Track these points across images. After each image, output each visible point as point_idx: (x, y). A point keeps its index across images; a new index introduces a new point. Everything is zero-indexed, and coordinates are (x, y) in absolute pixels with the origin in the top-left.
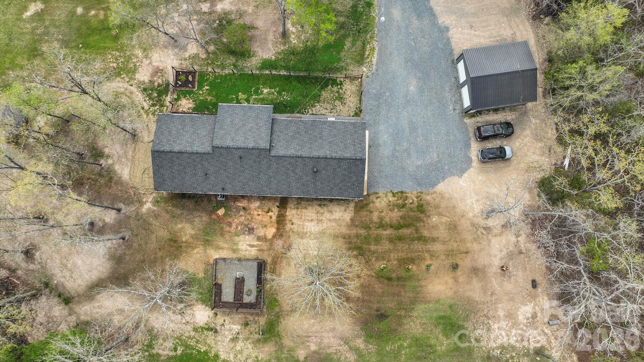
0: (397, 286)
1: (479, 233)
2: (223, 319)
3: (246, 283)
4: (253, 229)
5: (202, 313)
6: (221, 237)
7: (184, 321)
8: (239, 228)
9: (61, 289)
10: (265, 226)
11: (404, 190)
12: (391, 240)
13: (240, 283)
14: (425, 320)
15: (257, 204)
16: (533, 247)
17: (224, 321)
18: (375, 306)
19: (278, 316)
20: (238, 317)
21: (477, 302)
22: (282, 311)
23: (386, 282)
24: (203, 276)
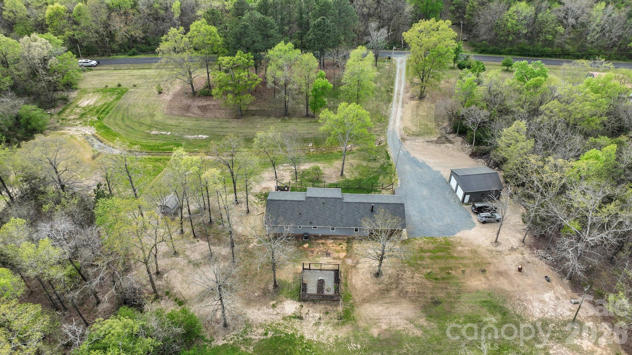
0: (443, 283)
1: (494, 254)
2: (307, 309)
3: (326, 283)
4: (330, 254)
5: (290, 306)
6: (306, 258)
7: (275, 313)
8: (319, 253)
9: (178, 296)
10: (339, 252)
11: (433, 236)
12: (431, 258)
13: (321, 283)
14: (471, 304)
15: (332, 241)
16: (537, 260)
17: (309, 311)
18: (429, 296)
19: (352, 306)
20: (320, 307)
21: (509, 291)
22: (355, 302)
23: (434, 281)
24: (292, 281)
